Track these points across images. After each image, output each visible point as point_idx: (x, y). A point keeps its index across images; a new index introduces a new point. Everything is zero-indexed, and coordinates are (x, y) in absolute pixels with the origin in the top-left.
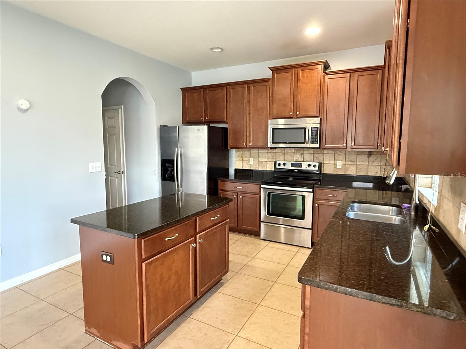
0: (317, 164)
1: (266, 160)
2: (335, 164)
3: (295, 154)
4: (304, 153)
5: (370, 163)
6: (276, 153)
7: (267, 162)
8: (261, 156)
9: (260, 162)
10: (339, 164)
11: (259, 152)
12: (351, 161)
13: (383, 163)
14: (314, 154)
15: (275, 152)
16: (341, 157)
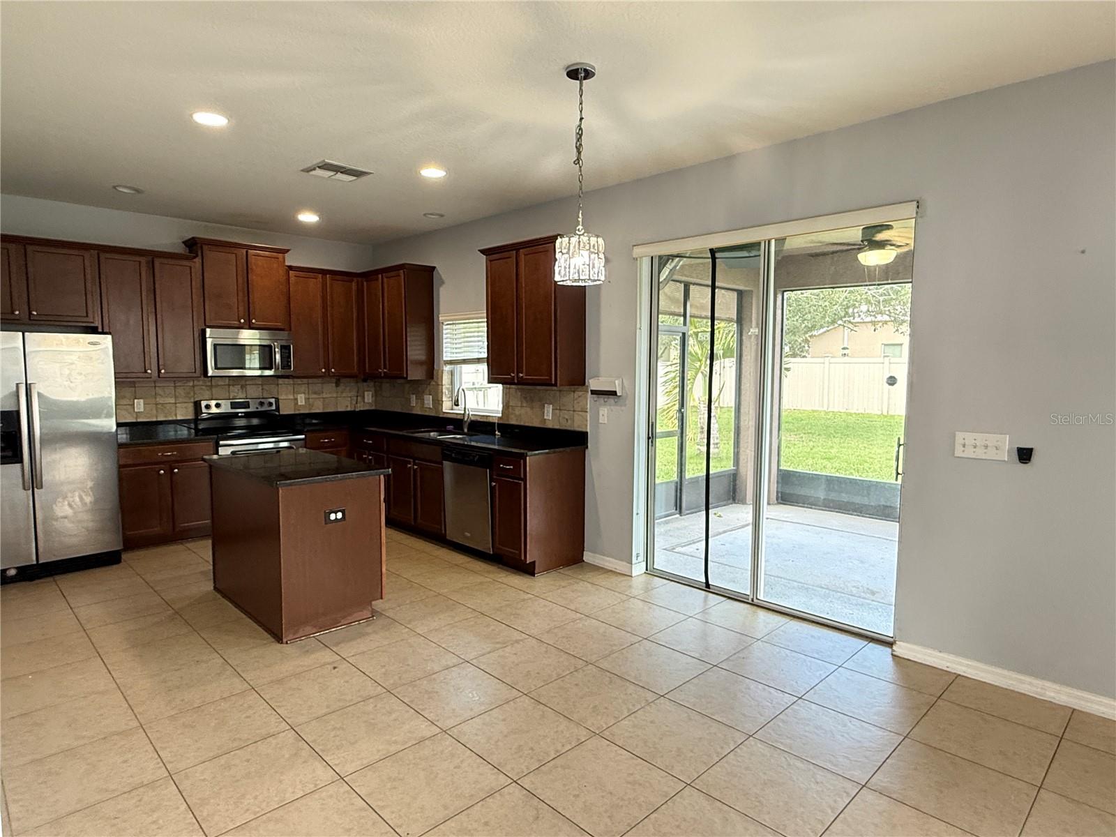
0: (273, 401)
1: (172, 401)
2: (296, 399)
3: (231, 387)
4: (246, 385)
5: (339, 393)
6: (193, 386)
7: (176, 403)
8: (161, 392)
9: (159, 406)
10: (301, 400)
11: (155, 387)
12: (315, 393)
13: (354, 393)
14: (262, 385)
15: (191, 384)
16: (303, 388)
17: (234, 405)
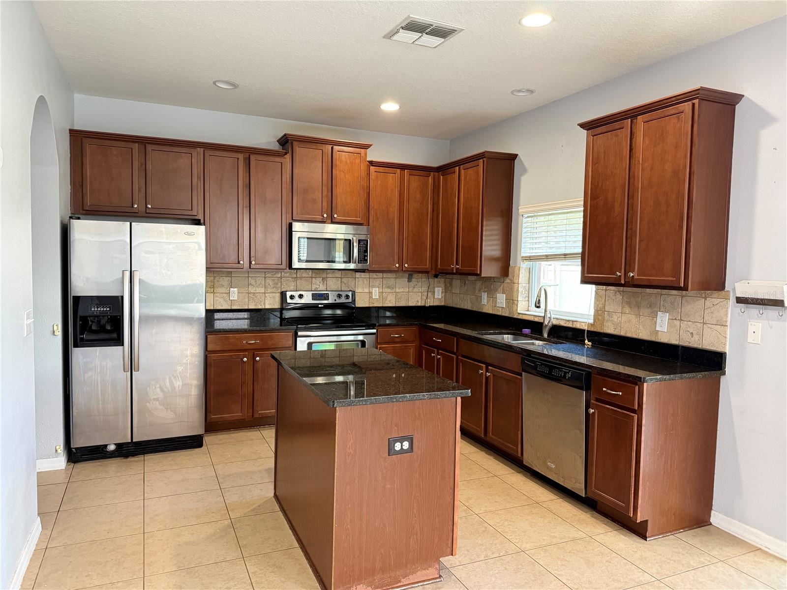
0: (350, 294)
1: (262, 290)
2: (370, 293)
3: (314, 279)
4: (327, 278)
5: (411, 289)
6: (281, 277)
7: (265, 293)
8: (253, 283)
9: (250, 295)
10: (376, 292)
11: (248, 277)
12: (389, 287)
13: (424, 289)
14: (341, 278)
15: (279, 275)
16: (377, 282)
17: (315, 297)
